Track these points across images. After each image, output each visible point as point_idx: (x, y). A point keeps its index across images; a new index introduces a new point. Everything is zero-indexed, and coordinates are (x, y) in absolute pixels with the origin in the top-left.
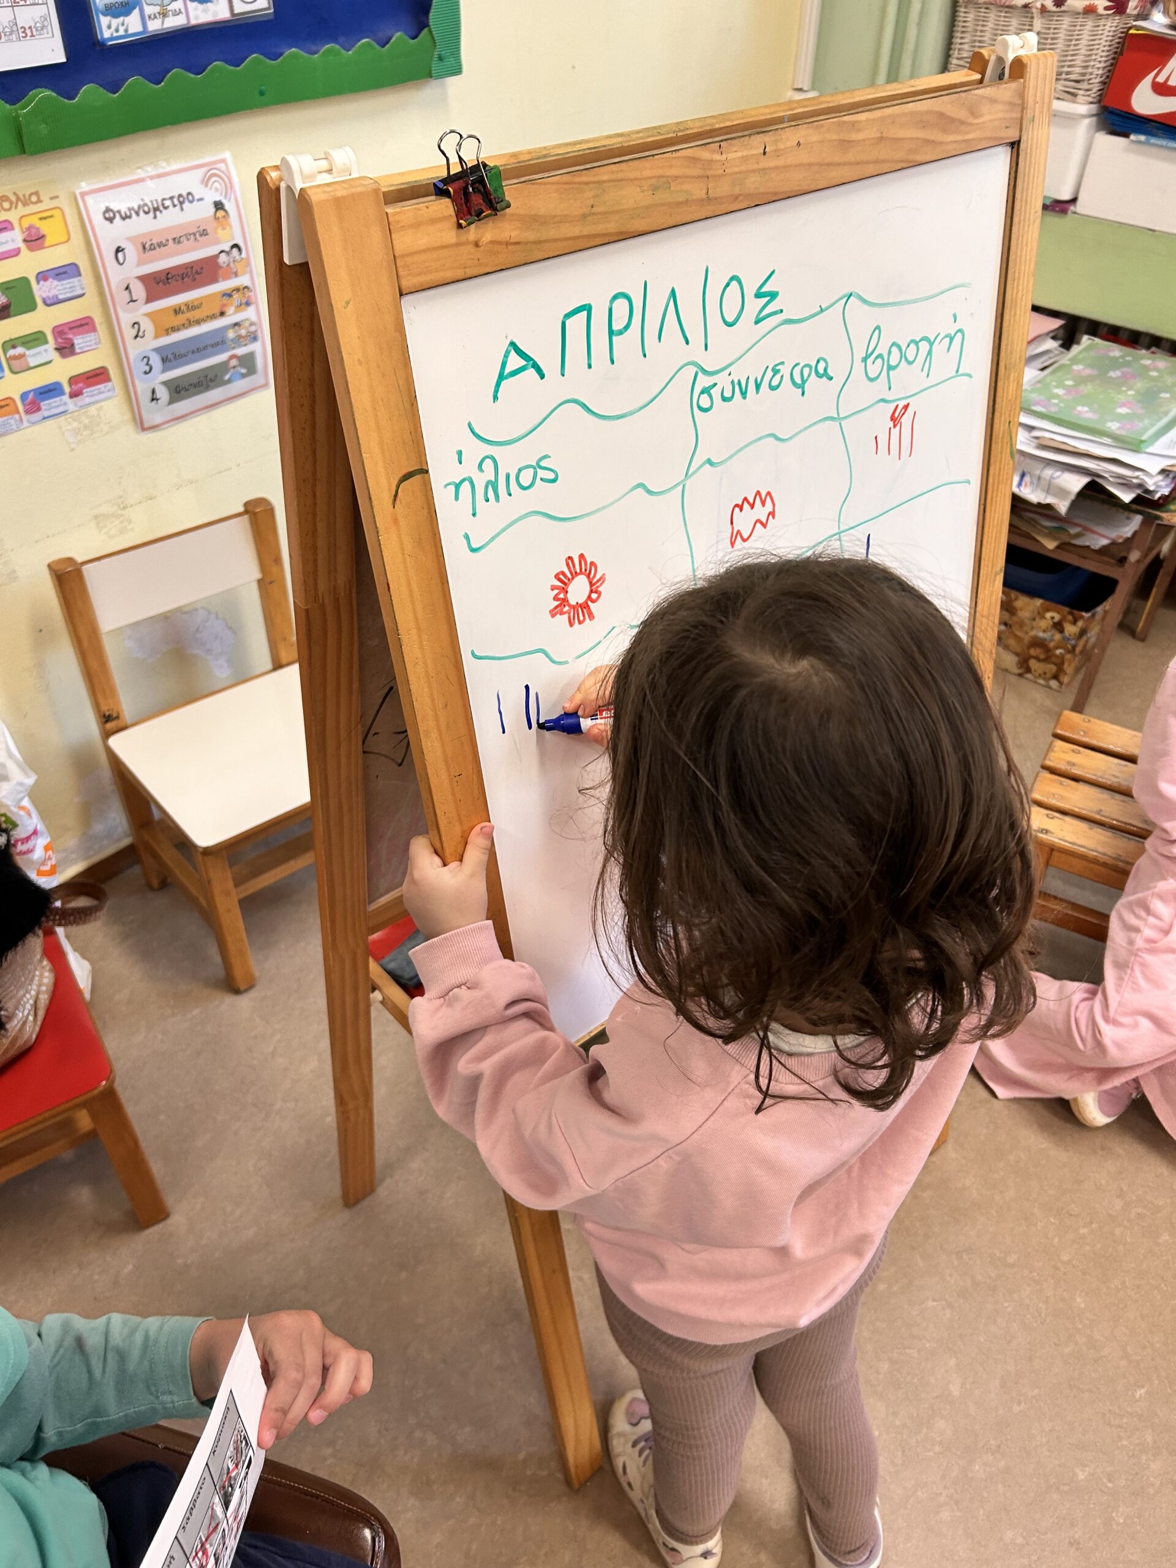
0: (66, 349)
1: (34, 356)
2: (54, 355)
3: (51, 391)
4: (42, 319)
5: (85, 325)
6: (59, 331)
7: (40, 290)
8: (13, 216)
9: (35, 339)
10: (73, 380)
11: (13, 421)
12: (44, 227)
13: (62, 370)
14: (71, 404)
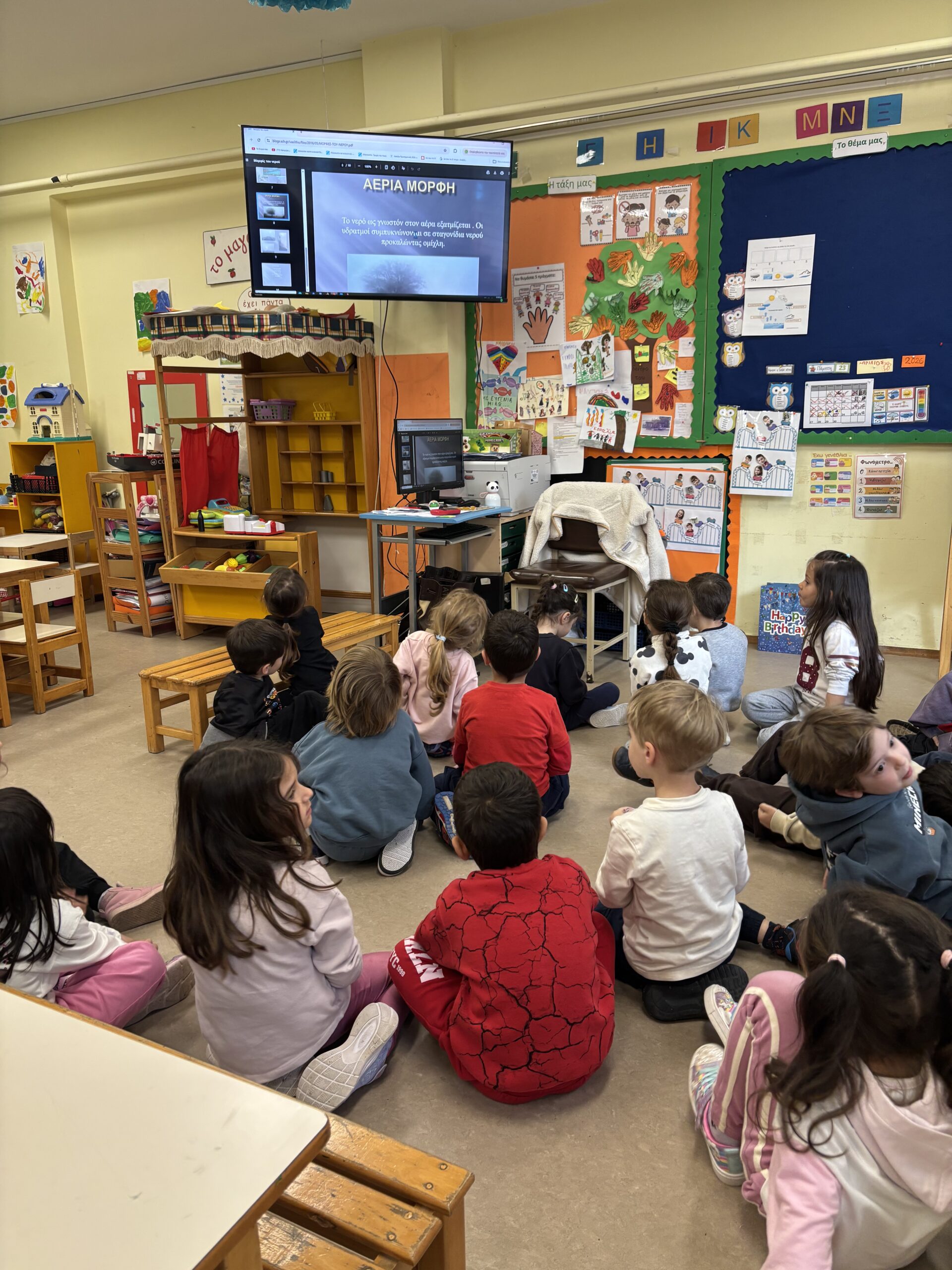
0: (840, 491)
1: (832, 490)
2: (837, 491)
3: (833, 500)
4: (837, 483)
5: (848, 487)
6: (840, 486)
7: (839, 476)
8: (838, 458)
9: (833, 487)
10: (839, 499)
11: (820, 504)
12: (845, 462)
13: (838, 496)
14: (836, 504)
